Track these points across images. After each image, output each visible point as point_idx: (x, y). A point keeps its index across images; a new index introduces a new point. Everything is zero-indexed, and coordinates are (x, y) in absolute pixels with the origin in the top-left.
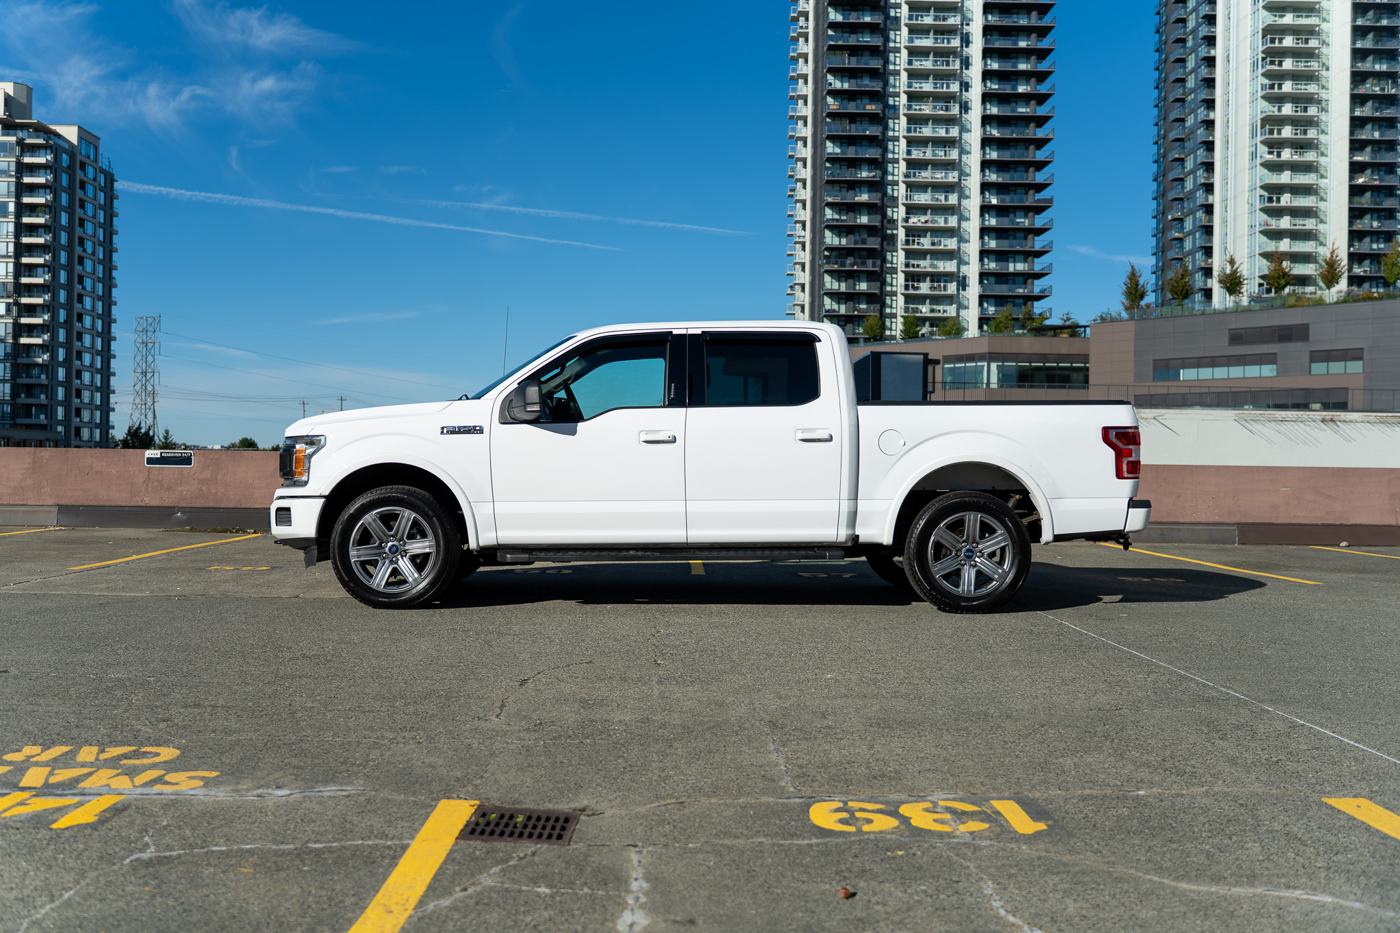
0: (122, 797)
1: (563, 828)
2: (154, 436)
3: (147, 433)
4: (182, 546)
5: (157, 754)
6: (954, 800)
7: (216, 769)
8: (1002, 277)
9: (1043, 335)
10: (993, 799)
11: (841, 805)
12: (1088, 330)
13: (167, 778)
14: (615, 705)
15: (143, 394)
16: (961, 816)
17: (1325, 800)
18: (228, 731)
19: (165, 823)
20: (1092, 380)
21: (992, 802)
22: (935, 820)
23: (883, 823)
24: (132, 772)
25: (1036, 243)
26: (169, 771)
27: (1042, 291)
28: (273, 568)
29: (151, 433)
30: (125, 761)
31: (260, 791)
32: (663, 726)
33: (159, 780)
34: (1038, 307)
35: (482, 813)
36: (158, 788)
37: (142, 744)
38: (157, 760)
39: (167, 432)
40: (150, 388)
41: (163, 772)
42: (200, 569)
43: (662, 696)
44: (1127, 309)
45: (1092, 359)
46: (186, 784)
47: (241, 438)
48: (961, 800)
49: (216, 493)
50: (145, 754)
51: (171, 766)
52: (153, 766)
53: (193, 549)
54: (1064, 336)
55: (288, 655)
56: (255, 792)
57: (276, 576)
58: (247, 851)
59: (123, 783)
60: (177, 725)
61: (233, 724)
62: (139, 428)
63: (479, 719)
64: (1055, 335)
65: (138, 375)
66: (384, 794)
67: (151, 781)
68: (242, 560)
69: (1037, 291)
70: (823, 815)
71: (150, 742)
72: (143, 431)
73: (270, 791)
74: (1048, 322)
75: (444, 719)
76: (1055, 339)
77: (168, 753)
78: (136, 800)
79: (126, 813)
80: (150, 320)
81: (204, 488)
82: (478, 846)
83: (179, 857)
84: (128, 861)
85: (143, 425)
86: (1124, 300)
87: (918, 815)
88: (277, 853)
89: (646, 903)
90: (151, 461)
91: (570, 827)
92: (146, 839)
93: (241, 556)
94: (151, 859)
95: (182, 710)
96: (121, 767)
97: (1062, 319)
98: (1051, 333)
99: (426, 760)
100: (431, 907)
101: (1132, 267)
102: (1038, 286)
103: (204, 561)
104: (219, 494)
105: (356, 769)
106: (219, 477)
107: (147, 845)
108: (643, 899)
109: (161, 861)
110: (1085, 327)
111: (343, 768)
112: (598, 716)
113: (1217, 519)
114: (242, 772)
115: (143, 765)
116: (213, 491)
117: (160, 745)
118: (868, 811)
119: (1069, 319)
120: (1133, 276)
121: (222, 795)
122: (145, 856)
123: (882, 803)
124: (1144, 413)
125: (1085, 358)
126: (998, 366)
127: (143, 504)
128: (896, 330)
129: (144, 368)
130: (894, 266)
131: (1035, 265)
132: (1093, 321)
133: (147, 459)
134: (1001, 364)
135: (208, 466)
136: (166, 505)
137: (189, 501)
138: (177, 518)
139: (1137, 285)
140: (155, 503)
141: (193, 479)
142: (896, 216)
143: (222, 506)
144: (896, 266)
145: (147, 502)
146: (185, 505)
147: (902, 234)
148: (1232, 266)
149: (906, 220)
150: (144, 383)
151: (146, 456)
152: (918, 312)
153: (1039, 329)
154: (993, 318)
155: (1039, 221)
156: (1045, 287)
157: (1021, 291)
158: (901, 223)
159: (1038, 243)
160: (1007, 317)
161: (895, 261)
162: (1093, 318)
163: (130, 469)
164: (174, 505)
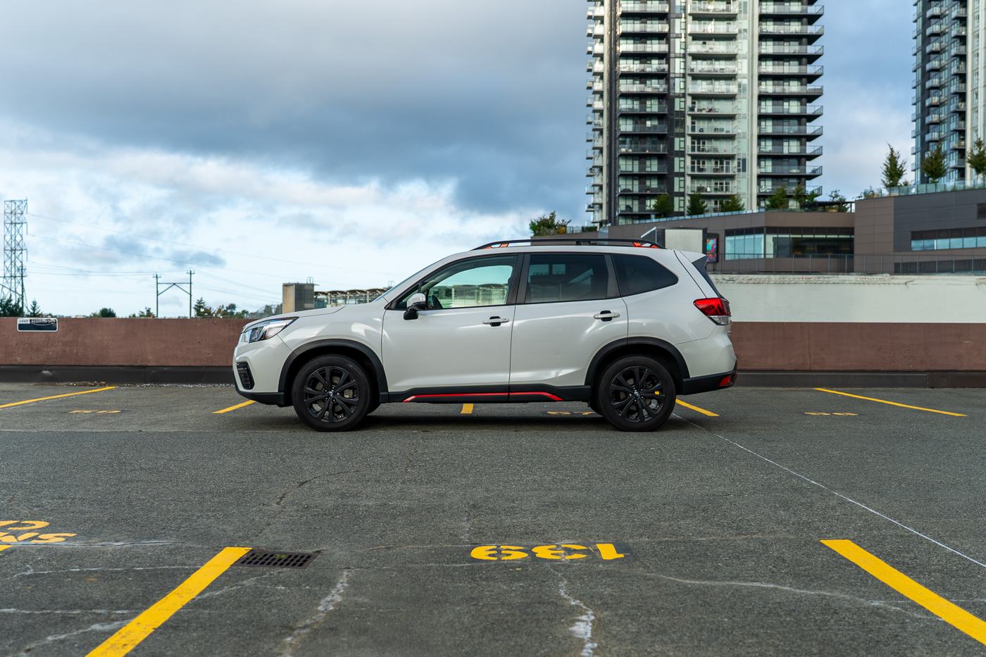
0: (9, 546)
1: (305, 561)
2: (22, 307)
3: (16, 305)
4: (49, 396)
5: (34, 525)
6: (573, 544)
7: (74, 532)
8: (777, 158)
9: (814, 210)
10: (598, 543)
11: (496, 547)
12: (853, 205)
13: (40, 537)
14: (365, 496)
15: (13, 269)
16: (569, 551)
17: (822, 541)
18: (83, 513)
19: (39, 558)
20: (856, 251)
21: (598, 545)
22: (552, 554)
23: (517, 555)
24: (16, 534)
25: (808, 128)
26: (41, 534)
27: (814, 171)
28: (122, 412)
29: (20, 305)
30: (11, 528)
31: (103, 543)
32: (394, 508)
33: (35, 538)
34: (810, 187)
35: (252, 553)
36: (34, 542)
37: (22, 519)
38: (33, 527)
39: (35, 303)
40: (18, 264)
41: (37, 534)
42: (65, 413)
43: (401, 491)
44: (887, 186)
45: (856, 231)
46: (52, 539)
47: (101, 309)
48: (578, 544)
49: (77, 353)
50: (24, 525)
51: (43, 531)
52: (30, 531)
53: (58, 398)
54: (834, 211)
55: (129, 468)
56: (100, 544)
57: (126, 416)
58: (93, 571)
59: (11, 539)
60: (47, 509)
61: (86, 508)
62: (10, 300)
63: (264, 505)
64: (824, 211)
65: (8, 252)
66: (189, 544)
67: (29, 538)
68: (98, 406)
69: (809, 171)
70: (480, 553)
71: (27, 518)
72: (13, 303)
73: (110, 543)
74: (818, 199)
75: (238, 505)
76: (824, 213)
77: (40, 524)
78: (20, 547)
79: (14, 554)
80: (18, 204)
81: (67, 349)
82: (245, 569)
83: (49, 574)
84: (16, 576)
85: (13, 297)
86: (885, 180)
87: (543, 552)
88: (112, 572)
89: (343, 593)
90: (22, 327)
91: (309, 560)
92: (27, 566)
93: (97, 403)
94: (31, 575)
95: (50, 501)
96: (8, 531)
97: (831, 196)
98: (820, 209)
99: (221, 528)
100: (207, 594)
101: (892, 149)
102: (810, 167)
103: (67, 407)
104: (79, 354)
105: (171, 532)
106: (80, 339)
107: (28, 568)
108: (342, 591)
109: (36, 575)
110: (851, 203)
111: (163, 531)
112: (350, 503)
113: (911, 367)
114: (92, 534)
115: (24, 530)
116: (75, 351)
117: (35, 520)
118: (511, 550)
119: (837, 196)
120: (893, 159)
121: (78, 545)
122: (28, 573)
123: (523, 546)
124: (897, 279)
125: (850, 231)
126: (774, 238)
127: (16, 363)
128: (684, 207)
129: (13, 246)
130: (681, 150)
131: (807, 148)
132: (859, 197)
133: (19, 325)
134: (776, 236)
135: (70, 331)
136: (35, 363)
137: (55, 360)
138: (44, 374)
139: (896, 166)
140: (26, 362)
141: (58, 342)
142: (682, 106)
143: (83, 364)
144: (683, 150)
145: (19, 361)
146: (51, 363)
147: (688, 120)
148: (980, 149)
149: (692, 109)
150: (13, 259)
151: (19, 322)
152: (703, 191)
153: (810, 204)
154: (770, 196)
155: (811, 109)
156: (816, 168)
157: (795, 171)
158: (687, 112)
159: (810, 128)
160: (781, 194)
161: (682, 146)
162: (859, 195)
163: (5, 334)
164: (41, 363)
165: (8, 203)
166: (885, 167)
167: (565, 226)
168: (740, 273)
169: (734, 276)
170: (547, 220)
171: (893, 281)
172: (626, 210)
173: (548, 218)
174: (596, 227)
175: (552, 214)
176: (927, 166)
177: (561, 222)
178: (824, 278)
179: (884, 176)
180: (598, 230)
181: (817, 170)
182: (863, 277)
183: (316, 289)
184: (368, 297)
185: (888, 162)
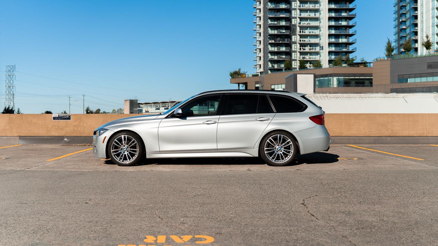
2: (14, 111)
3: (12, 109)
8: (337, 45)
9: (353, 66)
15: (9, 95)
20: (373, 84)
25: (350, 31)
27: (353, 50)
34: (351, 56)
39: (19, 109)
40: (11, 93)
44: (387, 56)
45: (373, 75)
54: (362, 66)
64: (358, 66)
65: (7, 88)
74: (355, 62)
80: (11, 67)
81: (75, 129)
85: (10, 107)
86: (386, 53)
97: (361, 60)
98: (356, 65)
101: (389, 40)
102: (351, 48)
104: (81, 131)
106: (81, 124)
110: (370, 63)
116: (79, 129)
119: (363, 60)
120: (389, 44)
125: (371, 75)
126: (337, 79)
127: (52, 135)
128: (297, 65)
129: (9, 85)
130: (295, 41)
131: (350, 40)
132: (374, 61)
133: (53, 117)
134: (338, 78)
135: (77, 120)
136: (61, 135)
137: (70, 134)
138: (65, 141)
139: (391, 47)
140: (56, 135)
141: (71, 125)
142: (296, 22)
143: (83, 135)
144: (296, 41)
145: (53, 134)
146: (68, 136)
147: (298, 29)
148: (428, 39)
149: (300, 23)
150: (9, 91)
151: (53, 116)
152: (305, 59)
153: (352, 64)
154: (334, 60)
155: (351, 23)
156: (354, 48)
157: (344, 50)
158: (298, 25)
159: (351, 31)
160: (340, 60)
161: (296, 39)
162: (373, 60)
163: (47, 121)
164: (64, 135)
165: (7, 67)
166: (386, 47)
167: (245, 74)
168: (330, 93)
169: (327, 95)
170: (237, 72)
171: (398, 96)
172: (272, 67)
173: (238, 71)
174: (258, 75)
175: (239, 69)
176: (404, 47)
177: (243, 73)
178: (367, 95)
179: (385, 51)
180: (259, 75)
181: (354, 49)
182: (384, 94)
183: (139, 102)
184: (161, 105)
185: (387, 45)
